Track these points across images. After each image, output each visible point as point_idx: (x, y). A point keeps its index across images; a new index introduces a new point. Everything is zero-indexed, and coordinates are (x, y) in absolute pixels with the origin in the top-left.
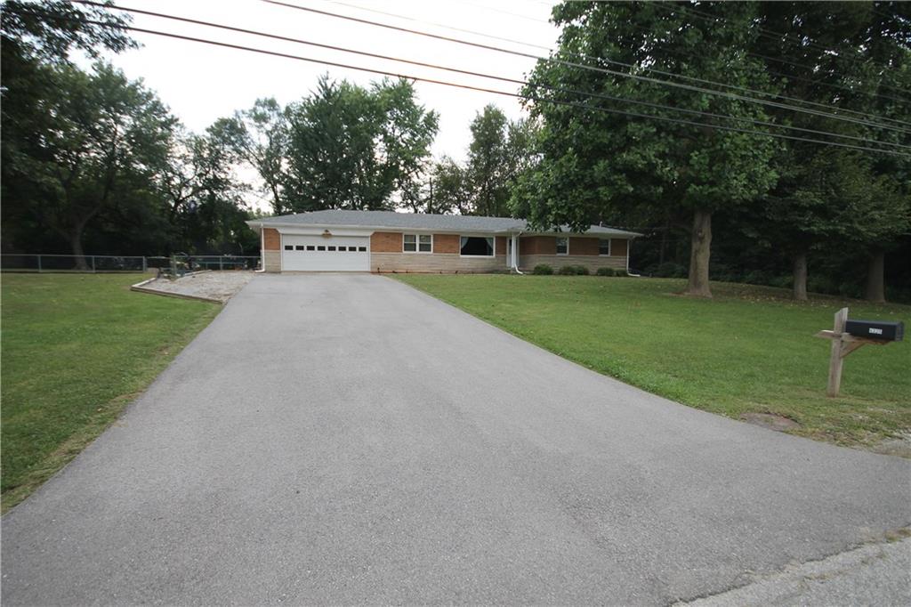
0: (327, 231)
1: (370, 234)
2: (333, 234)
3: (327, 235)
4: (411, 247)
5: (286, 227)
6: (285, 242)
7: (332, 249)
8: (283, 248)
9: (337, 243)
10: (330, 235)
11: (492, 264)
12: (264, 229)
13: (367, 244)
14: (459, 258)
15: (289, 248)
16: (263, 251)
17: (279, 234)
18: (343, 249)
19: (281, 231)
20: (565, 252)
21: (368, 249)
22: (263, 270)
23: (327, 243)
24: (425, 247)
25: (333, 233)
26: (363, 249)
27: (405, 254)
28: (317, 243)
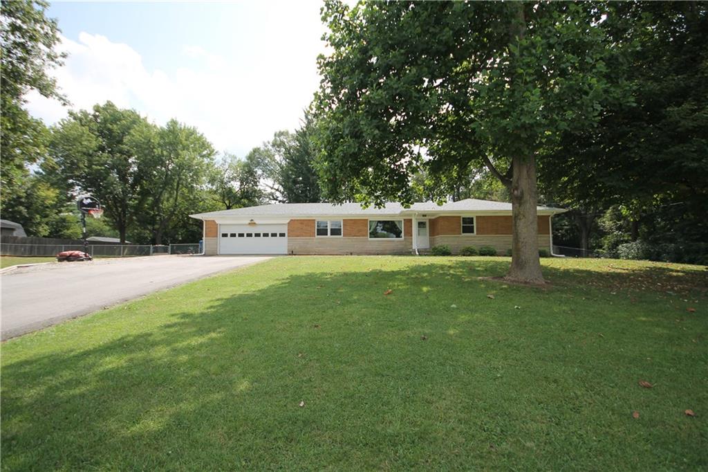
0: (252, 221)
1: (287, 221)
2: (257, 223)
3: (252, 224)
4: (323, 232)
6: (222, 231)
7: (258, 235)
8: (220, 235)
9: (261, 230)
10: (255, 224)
11: (401, 246)
12: (206, 221)
13: (285, 230)
14: (368, 241)
15: (225, 235)
16: (204, 238)
17: (217, 225)
18: (266, 235)
19: (218, 222)
20: (473, 232)
21: (287, 234)
22: (203, 253)
23: (254, 231)
24: (335, 232)
26: (282, 235)
27: (317, 239)
28: (246, 231)
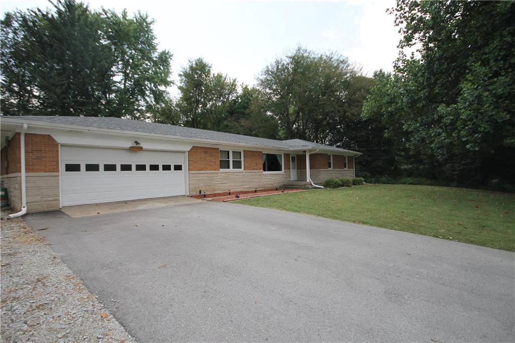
0: (137, 143)
1: (188, 148)
2: (144, 147)
3: (136, 148)
4: (225, 164)
5: (71, 132)
6: (65, 158)
7: (141, 168)
8: (62, 168)
9: (147, 161)
10: (141, 149)
12: (26, 135)
13: (183, 161)
14: (262, 174)
15: (73, 168)
17: (57, 145)
18: (154, 168)
19: (60, 139)
20: (331, 167)
21: (185, 167)
22: (24, 211)
23: (134, 160)
24: (237, 165)
25: (144, 145)
26: (178, 168)
27: (220, 173)
28: (119, 160)
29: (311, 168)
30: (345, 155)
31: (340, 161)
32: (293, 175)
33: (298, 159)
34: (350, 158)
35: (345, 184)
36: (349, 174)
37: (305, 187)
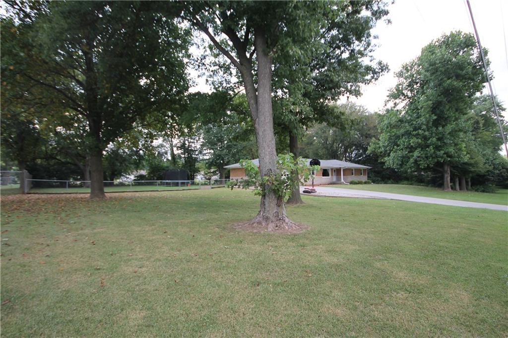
20: (353, 175)
29: (344, 175)
30: (362, 169)
31: (358, 172)
32: (334, 179)
33: (338, 171)
34: (365, 170)
35: (360, 183)
36: (364, 178)
37: (341, 184)
